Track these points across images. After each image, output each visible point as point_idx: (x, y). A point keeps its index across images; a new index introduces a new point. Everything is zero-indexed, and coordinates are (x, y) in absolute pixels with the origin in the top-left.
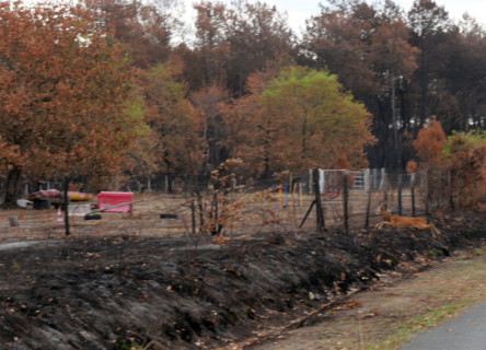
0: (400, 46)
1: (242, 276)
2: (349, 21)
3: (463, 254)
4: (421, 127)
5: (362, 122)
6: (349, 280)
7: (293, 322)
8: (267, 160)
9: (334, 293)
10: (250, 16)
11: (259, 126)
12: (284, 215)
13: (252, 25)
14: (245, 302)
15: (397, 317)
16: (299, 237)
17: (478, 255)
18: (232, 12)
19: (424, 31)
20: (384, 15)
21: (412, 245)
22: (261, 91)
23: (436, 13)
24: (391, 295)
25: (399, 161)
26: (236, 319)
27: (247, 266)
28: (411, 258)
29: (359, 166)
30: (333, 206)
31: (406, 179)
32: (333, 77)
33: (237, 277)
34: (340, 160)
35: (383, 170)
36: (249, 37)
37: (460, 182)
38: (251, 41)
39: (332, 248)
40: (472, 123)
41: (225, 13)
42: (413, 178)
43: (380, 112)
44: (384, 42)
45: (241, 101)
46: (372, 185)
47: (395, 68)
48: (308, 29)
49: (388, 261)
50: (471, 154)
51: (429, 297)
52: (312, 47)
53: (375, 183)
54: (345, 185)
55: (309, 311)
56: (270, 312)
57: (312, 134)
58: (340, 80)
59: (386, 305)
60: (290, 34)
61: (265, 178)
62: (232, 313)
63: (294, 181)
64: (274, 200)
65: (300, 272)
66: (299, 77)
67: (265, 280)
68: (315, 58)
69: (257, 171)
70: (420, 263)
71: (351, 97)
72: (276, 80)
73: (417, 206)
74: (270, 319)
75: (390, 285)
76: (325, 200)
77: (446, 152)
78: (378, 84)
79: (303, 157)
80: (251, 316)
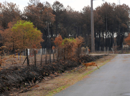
0: (50, 14)
1: (6, 79)
2: (36, 8)
3: (67, 72)
4: (56, 37)
5: (40, 35)
6: (36, 80)
7: (20, 91)
8: (13, 46)
9: (32, 83)
10: (9, 6)
11: (12, 37)
12: (18, 62)
13: (9, 9)
14: (7, 86)
15: (49, 90)
16: (22, 68)
17: (72, 72)
18: (3, 5)
19: (57, 10)
20: (46, 6)
21: (53, 70)
22: (12, 27)
23: (60, 5)
24: (47, 83)
25: (50, 46)
26: (5, 91)
27: (8, 76)
28: (53, 73)
29: (39, 48)
30: (32, 59)
31: (52, 51)
32: (32, 23)
33: (5, 79)
34: (34, 46)
35: (46, 49)
36: (8, 12)
37: (67, 52)
38: (9, 13)
39: (31, 71)
40: (70, 36)
41: (2, 5)
42: (54, 51)
43: (45, 33)
44: (46, 13)
45: (6, 30)
46: (42, 53)
47: (49, 21)
48: (25, 10)
49: (47, 74)
50: (70, 44)
51: (58, 84)
52: (26, 15)
53: (44, 52)
54: (35, 53)
55: (25, 88)
56: (14, 89)
57: (26, 39)
58: (34, 24)
59: (46, 86)
60: (20, 11)
61: (13, 51)
62: (3, 89)
63: (21, 52)
64: (15, 57)
65: (22, 77)
66: (22, 23)
67: (13, 80)
68: (27, 18)
69: (11, 49)
70: (56, 74)
71: (37, 29)
72: (16, 24)
73: (55, 59)
74: (14, 91)
75: (47, 81)
76: (29, 57)
77: (63, 44)
78: (44, 25)
79: (24, 45)
80: (9, 90)
